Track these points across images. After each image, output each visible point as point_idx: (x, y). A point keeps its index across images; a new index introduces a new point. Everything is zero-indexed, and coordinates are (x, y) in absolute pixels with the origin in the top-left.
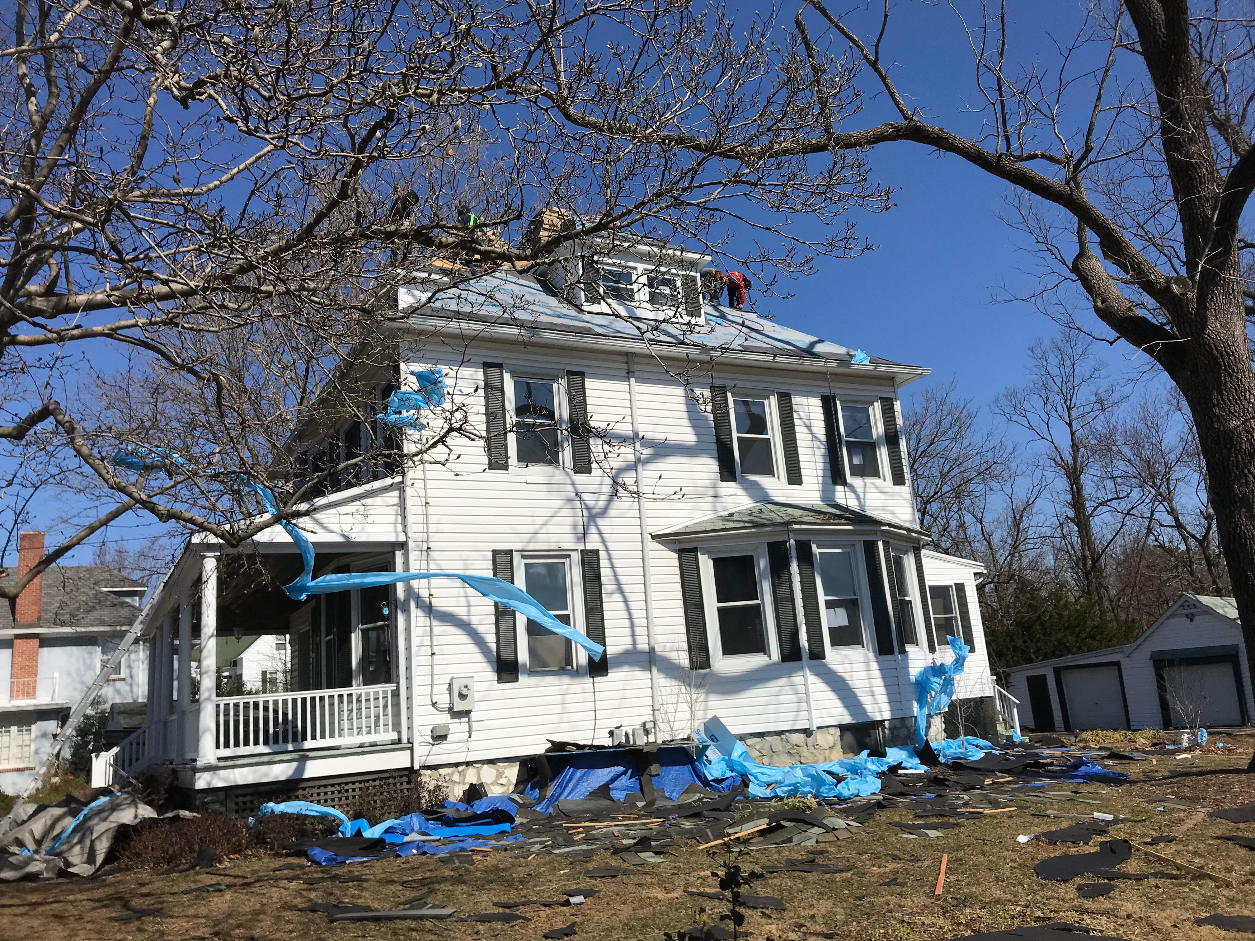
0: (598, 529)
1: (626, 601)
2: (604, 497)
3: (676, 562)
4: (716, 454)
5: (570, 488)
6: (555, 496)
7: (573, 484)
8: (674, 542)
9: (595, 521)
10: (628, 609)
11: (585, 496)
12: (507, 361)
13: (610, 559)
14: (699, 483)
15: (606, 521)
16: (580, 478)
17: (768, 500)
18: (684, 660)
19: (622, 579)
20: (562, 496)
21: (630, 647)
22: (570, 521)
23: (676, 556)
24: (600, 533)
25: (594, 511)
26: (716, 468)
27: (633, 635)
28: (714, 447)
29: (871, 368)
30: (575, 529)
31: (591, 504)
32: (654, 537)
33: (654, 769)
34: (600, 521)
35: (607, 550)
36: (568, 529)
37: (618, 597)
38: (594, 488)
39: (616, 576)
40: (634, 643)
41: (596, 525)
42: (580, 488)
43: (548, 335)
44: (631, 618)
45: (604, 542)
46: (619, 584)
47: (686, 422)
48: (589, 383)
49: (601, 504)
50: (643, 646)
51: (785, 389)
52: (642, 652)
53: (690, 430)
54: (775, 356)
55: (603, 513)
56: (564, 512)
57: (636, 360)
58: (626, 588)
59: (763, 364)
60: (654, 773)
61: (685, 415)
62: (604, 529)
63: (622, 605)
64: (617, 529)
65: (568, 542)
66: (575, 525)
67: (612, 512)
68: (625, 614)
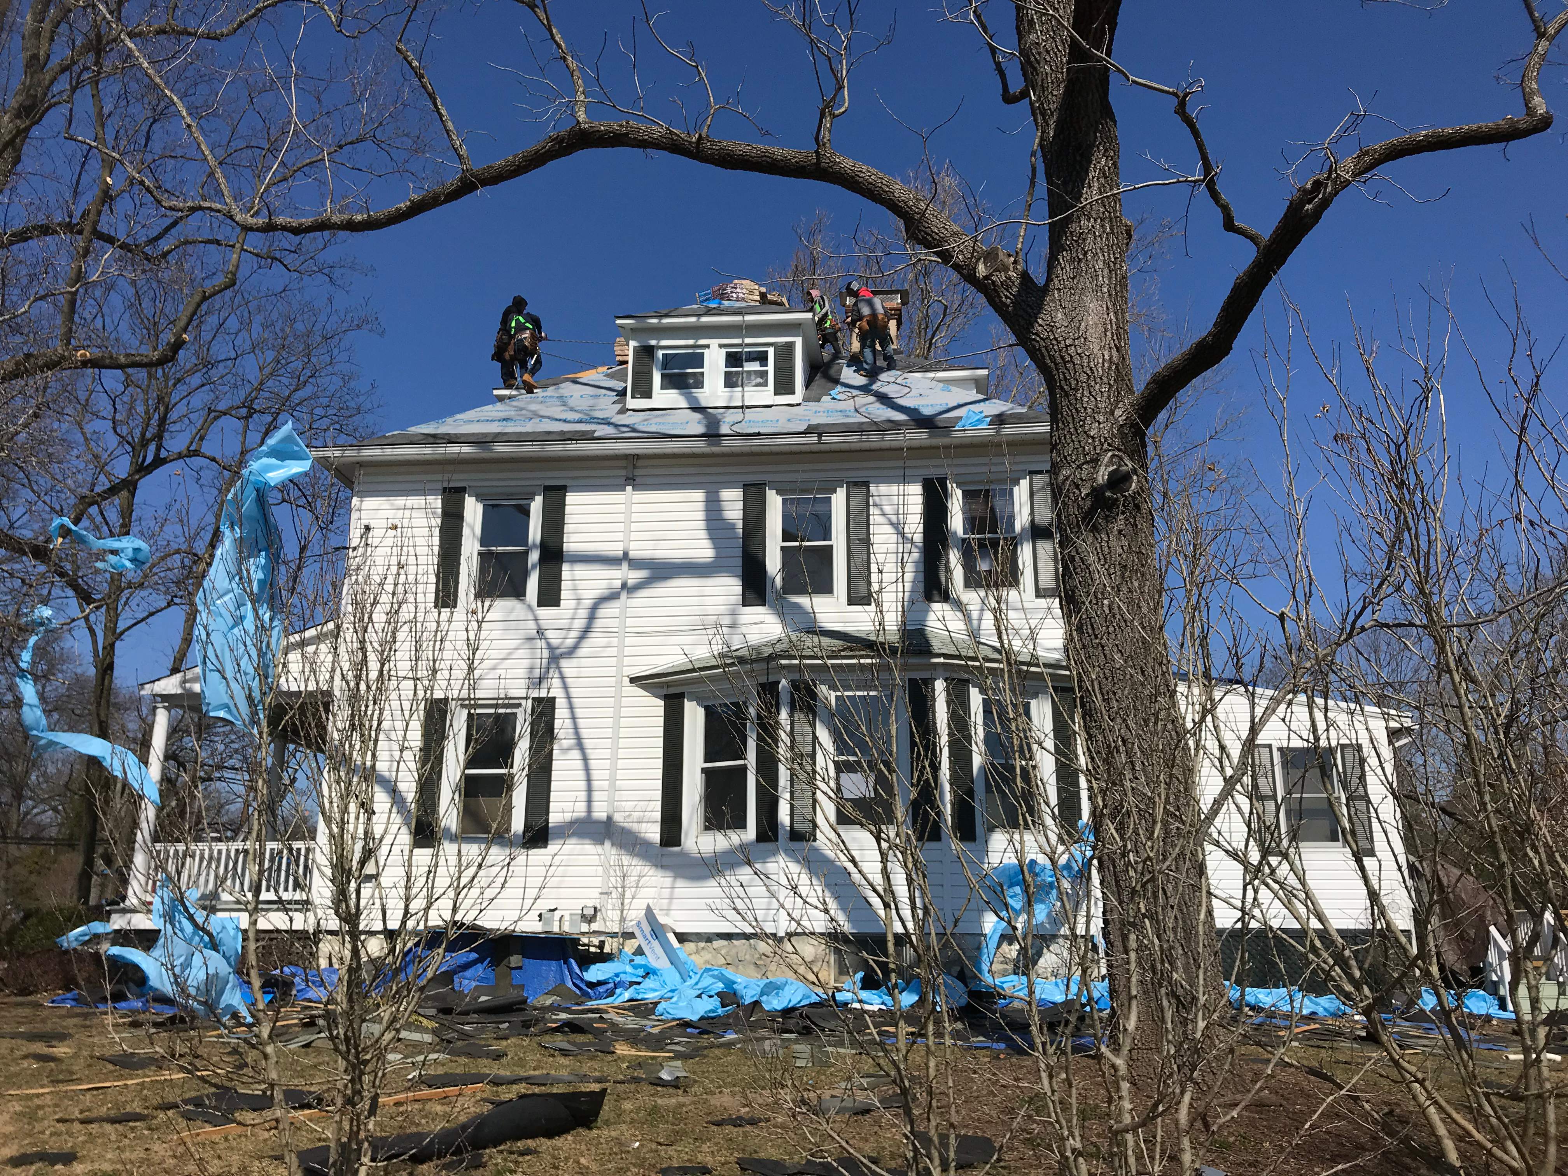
0: (560, 673)
1: (585, 759)
2: (574, 634)
3: (661, 711)
4: (739, 571)
5: (532, 624)
6: (512, 634)
7: (536, 620)
8: (661, 685)
9: (558, 664)
10: (587, 769)
11: (549, 634)
12: (471, 484)
13: (571, 708)
14: (711, 610)
15: (573, 662)
16: (545, 612)
17: (814, 630)
18: (653, 833)
19: (584, 733)
20: (522, 634)
21: (583, 814)
22: (526, 663)
23: (662, 703)
24: (562, 678)
25: (559, 651)
26: (739, 590)
27: (589, 801)
28: (739, 562)
29: (992, 432)
30: (531, 672)
31: (555, 642)
32: (633, 680)
33: (515, 960)
34: (564, 663)
35: (569, 698)
36: (522, 673)
37: (576, 754)
38: (564, 623)
39: (576, 728)
40: (589, 810)
41: (559, 668)
42: (544, 624)
43: (501, 449)
44: (589, 780)
45: (565, 687)
46: (578, 738)
47: (703, 534)
48: (571, 498)
49: (570, 642)
50: (600, 813)
51: (859, 476)
52: (598, 822)
53: (707, 543)
54: (820, 435)
55: (571, 652)
56: (521, 653)
57: (640, 463)
58: (587, 743)
59: (803, 448)
60: (513, 965)
61: (702, 524)
62: (567, 672)
63: (579, 764)
64: (585, 672)
65: (517, 689)
66: (532, 668)
67: (581, 652)
68: (581, 774)
